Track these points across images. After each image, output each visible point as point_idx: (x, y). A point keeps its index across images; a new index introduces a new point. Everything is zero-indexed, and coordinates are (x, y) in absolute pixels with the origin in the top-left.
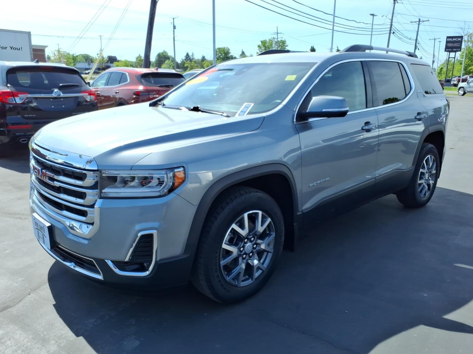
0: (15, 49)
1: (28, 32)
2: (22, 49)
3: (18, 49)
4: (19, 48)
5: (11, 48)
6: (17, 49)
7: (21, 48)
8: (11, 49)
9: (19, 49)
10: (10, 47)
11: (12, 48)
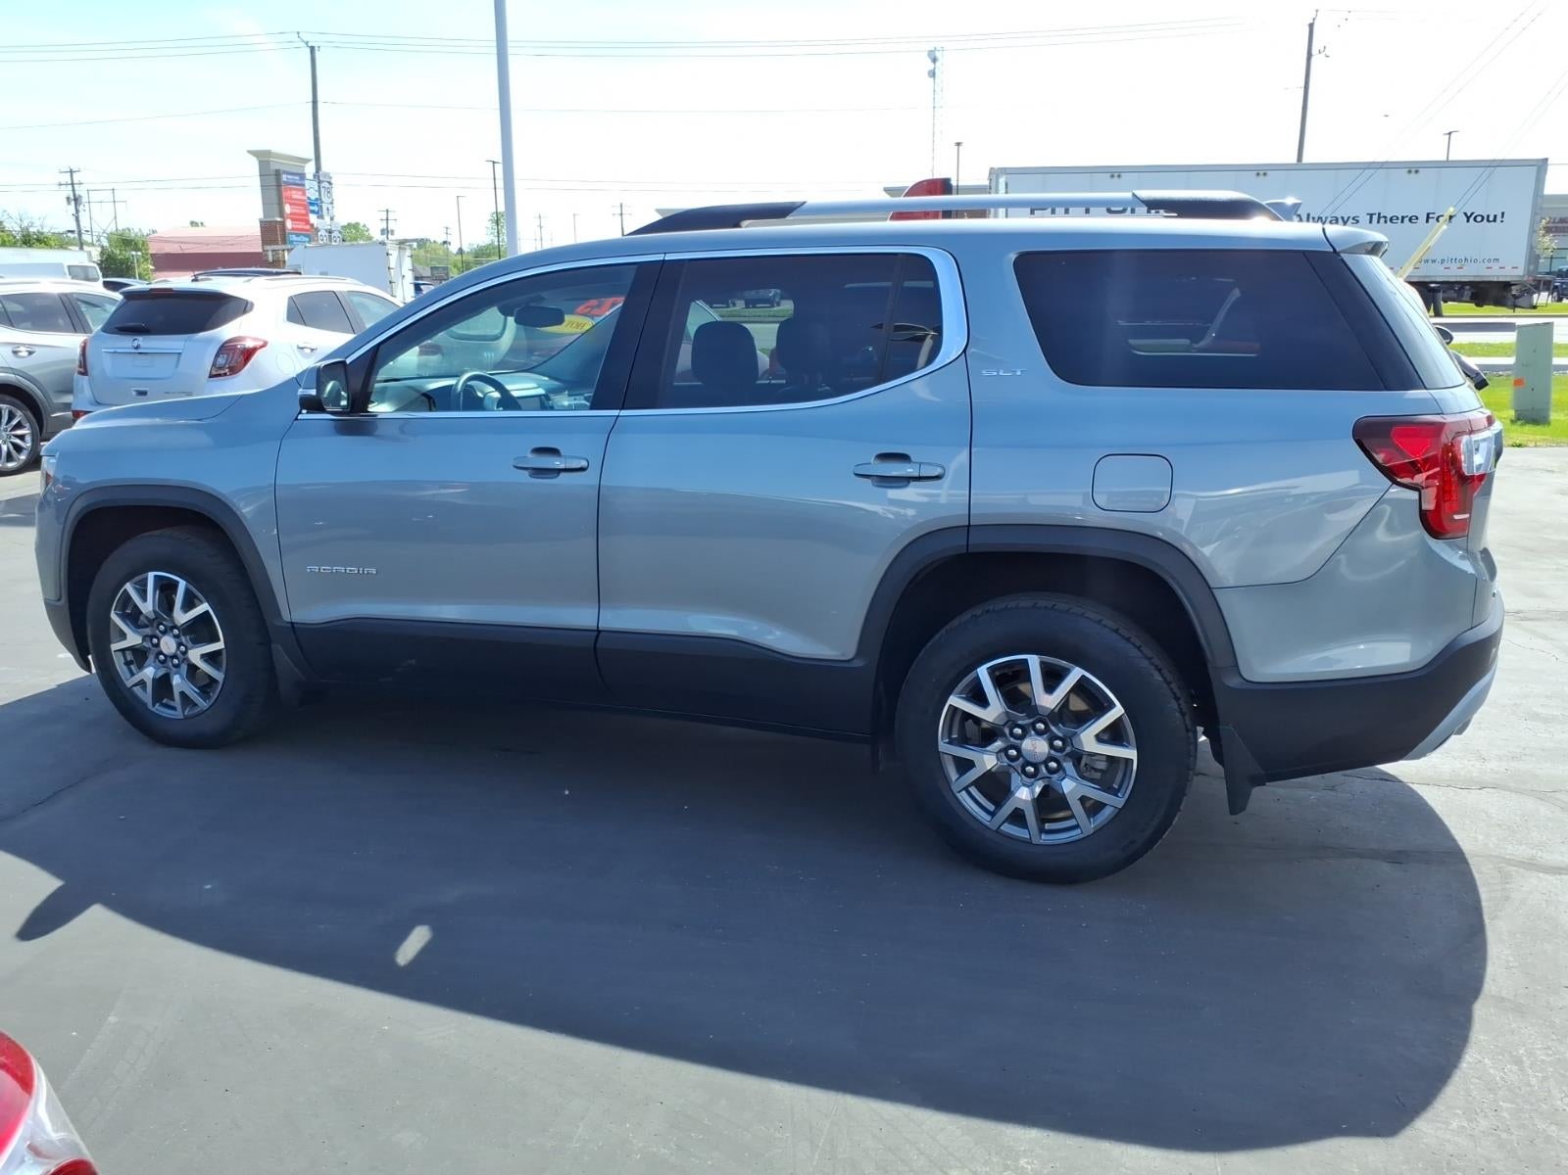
0: (1479, 219)
1: (1537, 160)
2: (1503, 217)
3: (1491, 219)
4: (1495, 216)
5: (1468, 218)
6: (1488, 221)
7: (1503, 214)
8: (1468, 221)
9: (1495, 220)
10: (1465, 214)
11: (1471, 219)
